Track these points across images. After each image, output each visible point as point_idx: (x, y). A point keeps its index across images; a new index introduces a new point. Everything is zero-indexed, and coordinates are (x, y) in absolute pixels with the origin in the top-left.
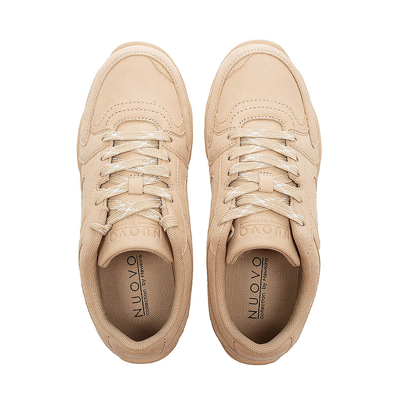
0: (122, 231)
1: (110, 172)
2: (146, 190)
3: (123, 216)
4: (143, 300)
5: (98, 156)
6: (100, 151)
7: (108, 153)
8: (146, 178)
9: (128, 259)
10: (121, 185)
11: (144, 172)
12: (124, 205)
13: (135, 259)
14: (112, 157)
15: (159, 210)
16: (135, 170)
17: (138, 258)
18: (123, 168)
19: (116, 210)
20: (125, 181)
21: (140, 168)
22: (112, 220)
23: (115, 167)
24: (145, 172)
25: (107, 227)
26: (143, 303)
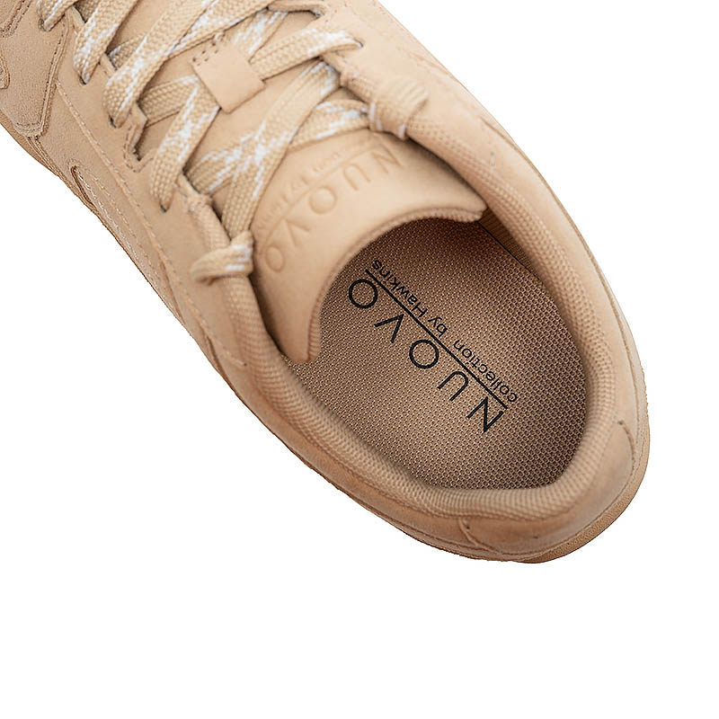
0: (289, 222)
1: (131, 94)
2: (268, 66)
3: (260, 182)
4: (473, 370)
5: (67, 79)
6: (60, 62)
7: (86, 50)
8: (239, 35)
9: (351, 297)
10: (190, 106)
11: (221, 24)
12: (237, 153)
13: (370, 283)
14: (107, 53)
15: (340, 93)
16: (192, 36)
17: (375, 273)
18: (157, 58)
19: (227, 183)
20: (189, 87)
21: (204, 21)
22: (238, 215)
23: (135, 71)
24: (227, 21)
25: (241, 245)
26: (478, 380)
